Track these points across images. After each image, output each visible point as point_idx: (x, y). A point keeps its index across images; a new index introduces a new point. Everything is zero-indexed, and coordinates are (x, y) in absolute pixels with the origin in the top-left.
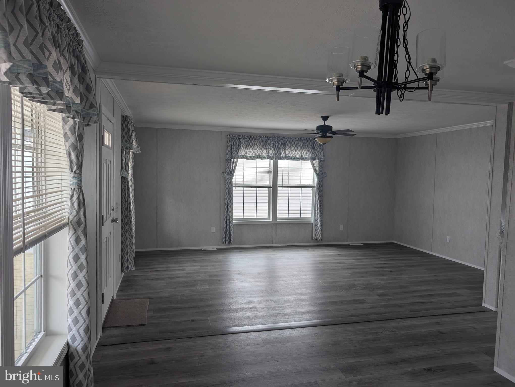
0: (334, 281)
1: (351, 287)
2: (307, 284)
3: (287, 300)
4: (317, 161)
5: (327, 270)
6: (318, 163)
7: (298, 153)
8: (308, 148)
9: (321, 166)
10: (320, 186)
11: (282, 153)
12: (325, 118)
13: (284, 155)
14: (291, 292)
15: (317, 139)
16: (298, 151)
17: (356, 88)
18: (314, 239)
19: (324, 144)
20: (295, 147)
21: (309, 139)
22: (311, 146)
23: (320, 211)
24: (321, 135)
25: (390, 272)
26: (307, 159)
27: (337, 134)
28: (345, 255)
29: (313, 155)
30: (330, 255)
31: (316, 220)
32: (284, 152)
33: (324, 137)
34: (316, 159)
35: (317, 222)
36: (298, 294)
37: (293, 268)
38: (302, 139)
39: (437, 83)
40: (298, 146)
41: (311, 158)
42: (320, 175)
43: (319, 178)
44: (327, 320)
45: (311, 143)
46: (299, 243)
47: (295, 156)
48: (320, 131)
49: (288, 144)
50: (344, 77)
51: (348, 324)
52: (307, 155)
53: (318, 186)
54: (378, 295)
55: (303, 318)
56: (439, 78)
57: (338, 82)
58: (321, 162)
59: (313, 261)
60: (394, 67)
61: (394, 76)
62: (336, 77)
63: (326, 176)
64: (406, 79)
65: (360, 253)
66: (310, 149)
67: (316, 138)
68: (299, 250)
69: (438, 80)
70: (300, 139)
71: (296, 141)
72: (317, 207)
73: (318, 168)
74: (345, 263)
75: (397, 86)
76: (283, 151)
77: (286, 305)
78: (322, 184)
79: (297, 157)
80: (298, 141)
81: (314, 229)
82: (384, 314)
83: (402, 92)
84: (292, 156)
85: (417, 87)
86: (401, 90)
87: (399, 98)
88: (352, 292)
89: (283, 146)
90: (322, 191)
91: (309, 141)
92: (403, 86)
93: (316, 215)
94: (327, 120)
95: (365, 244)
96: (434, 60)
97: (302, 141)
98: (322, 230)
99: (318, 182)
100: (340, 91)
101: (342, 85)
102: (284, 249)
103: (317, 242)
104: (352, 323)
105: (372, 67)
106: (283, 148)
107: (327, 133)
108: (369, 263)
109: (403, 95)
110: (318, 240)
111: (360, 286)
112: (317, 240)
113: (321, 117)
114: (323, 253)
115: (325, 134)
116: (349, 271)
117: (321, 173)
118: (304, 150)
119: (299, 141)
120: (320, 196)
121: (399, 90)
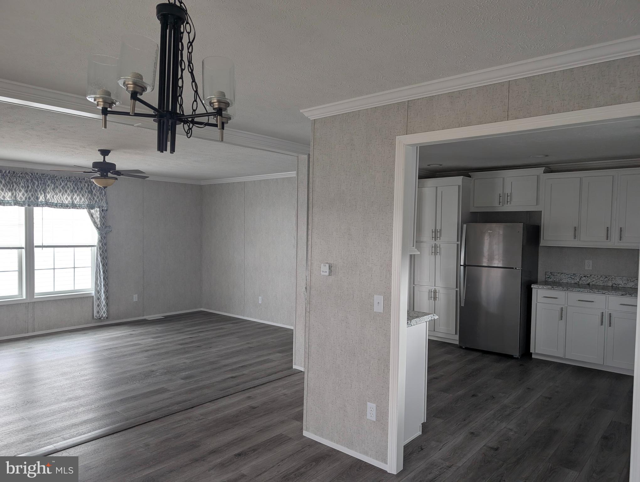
0: (125, 371)
1: (148, 374)
2: (84, 382)
3: (51, 411)
4: (97, 210)
5: (115, 358)
6: (98, 213)
7: (67, 199)
8: (82, 192)
9: (103, 217)
10: (103, 244)
11: (41, 198)
12: (105, 153)
13: (43, 201)
14: (59, 398)
15: (93, 180)
16: (66, 196)
17: (127, 114)
18: (96, 318)
19: (105, 187)
20: (61, 189)
21: (84, 179)
22: (87, 189)
23: (104, 279)
24: (99, 174)
25: (198, 347)
26: (82, 207)
27: (123, 174)
28: (141, 334)
29: (91, 202)
30: (119, 337)
31: (98, 292)
32: (43, 195)
33: (105, 178)
34: (96, 207)
35: (101, 294)
36: (70, 399)
37: (62, 364)
38: (73, 179)
39: (229, 121)
40: (66, 188)
41: (87, 206)
42: (103, 229)
43: (100, 234)
44: (114, 426)
45: (87, 185)
46: (72, 326)
47: (62, 202)
48: (98, 170)
49: (49, 184)
50: (113, 97)
51: (143, 425)
52: (82, 201)
53: (101, 244)
54: (182, 379)
55: (77, 432)
56: (231, 116)
57: (105, 102)
58: (103, 211)
59: (95, 348)
60: (178, 95)
61: (178, 106)
62: (101, 96)
63: (111, 230)
64: (194, 112)
65: (160, 329)
66: (86, 193)
67: (94, 178)
68: (72, 335)
69: (229, 117)
70: (69, 179)
71: (63, 181)
72: (100, 274)
73: (99, 219)
74: (141, 344)
75: (182, 119)
76: (41, 194)
77: (50, 419)
78: (105, 241)
79: (65, 204)
80: (66, 181)
81: (96, 304)
82: (190, 400)
83: (189, 126)
84: (58, 201)
85: (206, 123)
86: (188, 124)
87: (186, 134)
88: (149, 381)
89: (41, 187)
90: (106, 251)
91: (84, 182)
92: (190, 119)
93: (98, 284)
94: (108, 155)
95: (166, 317)
96: (223, 94)
97: (73, 182)
98: (107, 305)
99: (100, 238)
100: (108, 115)
101: (110, 107)
102: (49, 337)
103: (101, 322)
104: (149, 422)
105: (149, 89)
106: (41, 190)
107: (109, 173)
108: (172, 340)
109: (190, 130)
110: (102, 318)
111: (160, 371)
112: (100, 319)
113: (99, 150)
114: (109, 335)
115: (105, 174)
116: (146, 354)
117: (104, 227)
118: (77, 194)
119: (68, 181)
120: (103, 258)
121: (185, 124)
